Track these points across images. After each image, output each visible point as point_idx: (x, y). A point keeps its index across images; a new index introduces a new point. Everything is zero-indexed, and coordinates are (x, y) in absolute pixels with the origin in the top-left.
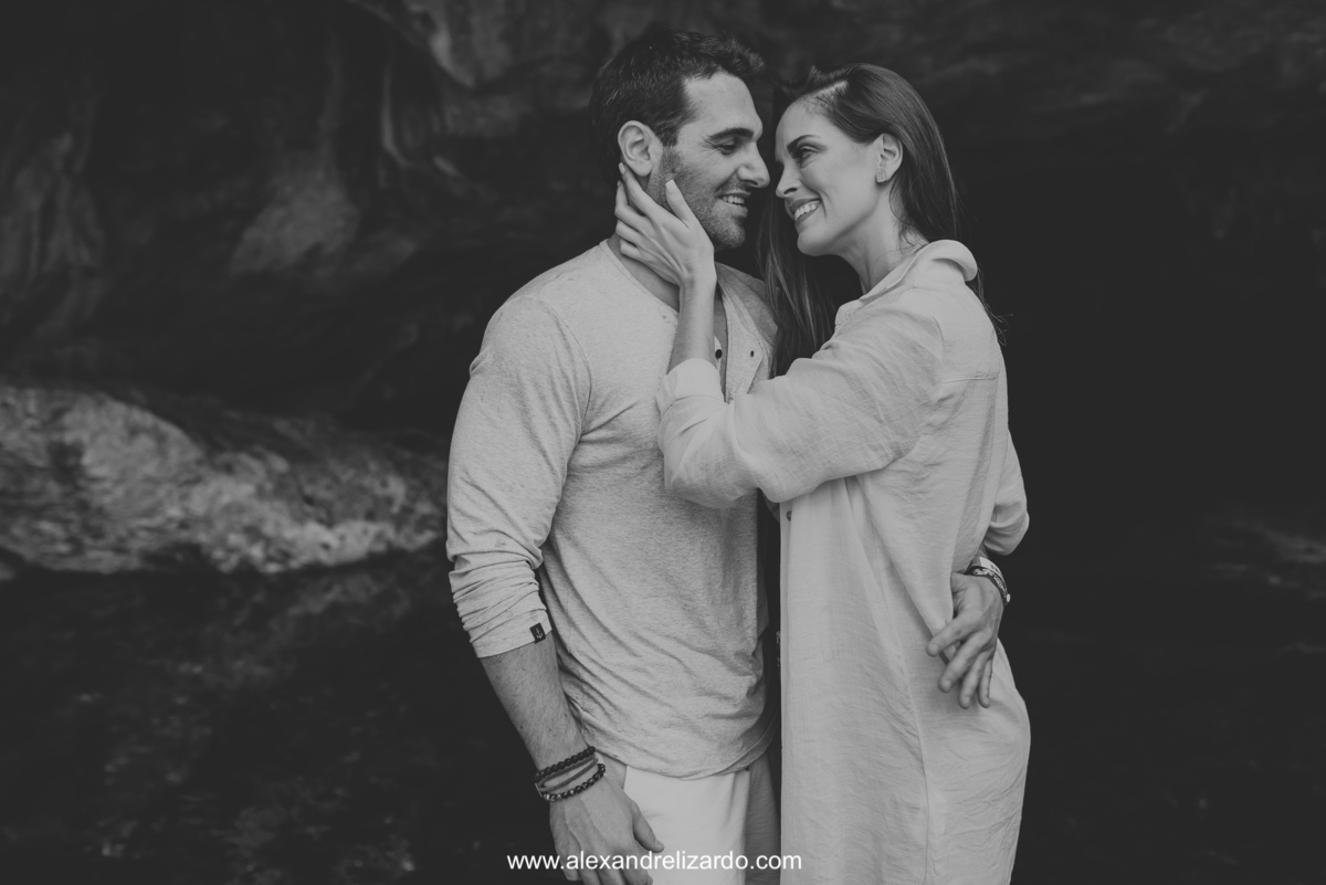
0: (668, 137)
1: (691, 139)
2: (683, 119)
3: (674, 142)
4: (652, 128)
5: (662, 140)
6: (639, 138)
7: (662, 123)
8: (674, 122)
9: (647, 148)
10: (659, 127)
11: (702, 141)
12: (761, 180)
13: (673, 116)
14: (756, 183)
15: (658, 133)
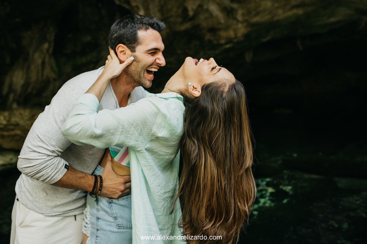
0: (133, 50)
1: (140, 51)
2: (138, 44)
3: (135, 52)
4: (127, 47)
5: (131, 51)
6: (123, 50)
7: (131, 45)
8: (134, 45)
9: (125, 53)
10: (129, 47)
11: (144, 51)
12: (163, 64)
13: (134, 43)
14: (161, 65)
15: (129, 48)
